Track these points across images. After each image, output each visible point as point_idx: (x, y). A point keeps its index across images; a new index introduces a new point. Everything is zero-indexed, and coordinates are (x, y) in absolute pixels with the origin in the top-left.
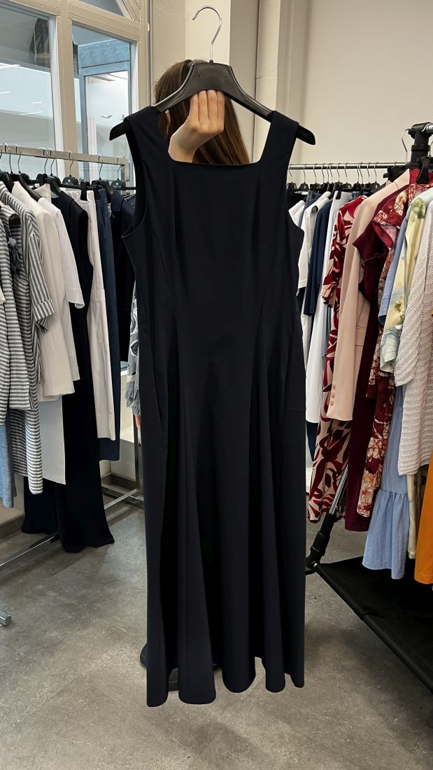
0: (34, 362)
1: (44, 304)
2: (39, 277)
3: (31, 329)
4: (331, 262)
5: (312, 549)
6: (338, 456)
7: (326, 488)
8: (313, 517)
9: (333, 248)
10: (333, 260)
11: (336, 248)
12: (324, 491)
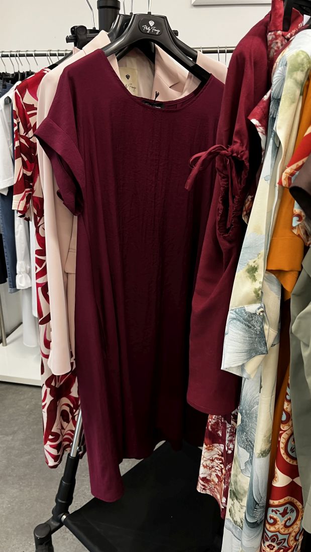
4: (18, 162)
5: (56, 501)
6: (72, 390)
7: (65, 424)
8: (51, 462)
9: (17, 144)
10: (20, 159)
11: (20, 142)
12: (63, 428)
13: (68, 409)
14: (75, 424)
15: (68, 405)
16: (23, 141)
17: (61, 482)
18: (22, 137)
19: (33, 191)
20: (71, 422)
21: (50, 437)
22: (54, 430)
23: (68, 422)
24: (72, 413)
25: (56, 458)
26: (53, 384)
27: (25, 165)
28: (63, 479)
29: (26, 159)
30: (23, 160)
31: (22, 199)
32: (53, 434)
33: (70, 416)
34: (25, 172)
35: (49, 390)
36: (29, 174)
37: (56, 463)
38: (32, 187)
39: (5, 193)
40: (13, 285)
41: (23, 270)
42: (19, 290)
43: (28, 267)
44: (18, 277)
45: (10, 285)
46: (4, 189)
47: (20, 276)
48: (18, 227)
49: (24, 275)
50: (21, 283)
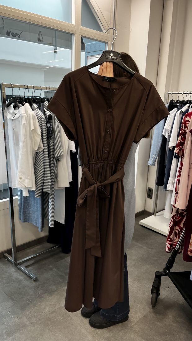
0: (54, 174)
1: (59, 150)
2: (58, 140)
3: (54, 160)
4: (180, 138)
5: (166, 265)
6: (181, 224)
7: (175, 238)
8: (167, 250)
9: (181, 132)
10: (180, 137)
11: (182, 132)
12: (174, 239)
13: (177, 232)
14: (179, 238)
15: (178, 230)
16: (183, 131)
17: (169, 258)
18: (183, 130)
19: (183, 147)
20: (178, 238)
21: (169, 239)
22: (171, 237)
23: (177, 237)
24: (179, 234)
25: (169, 249)
26: (175, 218)
27: (182, 139)
28: (170, 257)
29: (182, 137)
30: (181, 137)
31: (178, 149)
32: (170, 239)
33: (178, 235)
34: (181, 141)
35: (173, 220)
36: (182, 141)
37: (169, 251)
38: (183, 146)
39: (171, 149)
40: (166, 188)
41: (171, 182)
42: (168, 190)
43: (174, 181)
44: (168, 185)
45: (164, 187)
46: (171, 147)
47: (169, 184)
48: (173, 163)
49: (171, 184)
50: (169, 187)
